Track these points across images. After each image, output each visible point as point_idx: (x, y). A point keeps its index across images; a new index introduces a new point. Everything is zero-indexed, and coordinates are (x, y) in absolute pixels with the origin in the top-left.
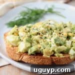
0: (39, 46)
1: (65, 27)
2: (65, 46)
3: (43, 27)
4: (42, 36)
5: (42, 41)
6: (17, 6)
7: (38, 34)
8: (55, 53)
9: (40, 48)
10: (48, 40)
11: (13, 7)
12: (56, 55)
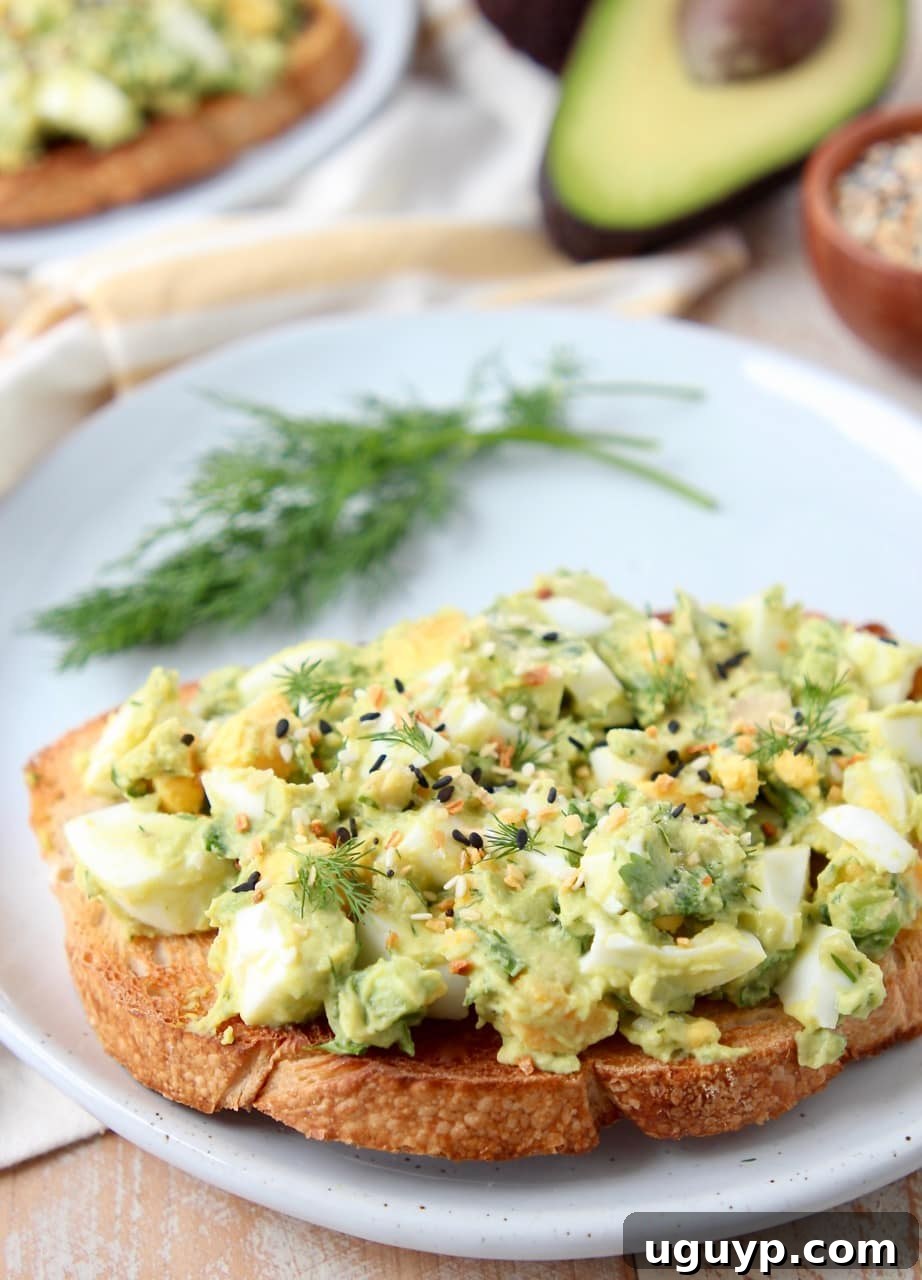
0: (451, 944)
1: (722, 671)
2: (745, 923)
3: (475, 687)
4: (476, 809)
5: (481, 877)
6: (147, 373)
7: (429, 786)
8: (629, 1013)
9: (466, 971)
10: (548, 866)
11: (103, 396)
12: (646, 1036)
